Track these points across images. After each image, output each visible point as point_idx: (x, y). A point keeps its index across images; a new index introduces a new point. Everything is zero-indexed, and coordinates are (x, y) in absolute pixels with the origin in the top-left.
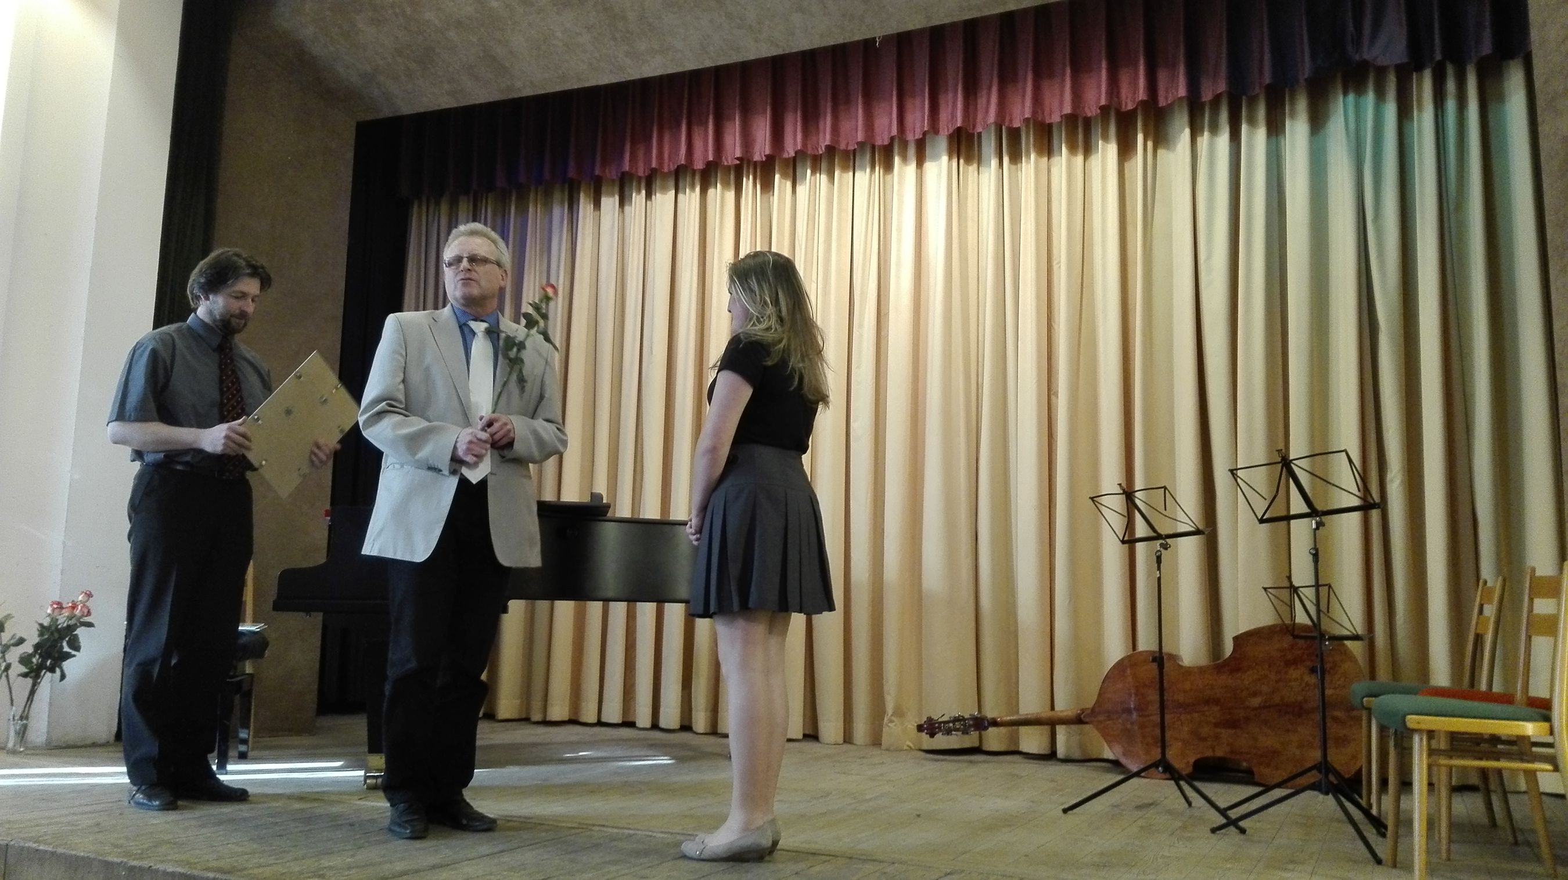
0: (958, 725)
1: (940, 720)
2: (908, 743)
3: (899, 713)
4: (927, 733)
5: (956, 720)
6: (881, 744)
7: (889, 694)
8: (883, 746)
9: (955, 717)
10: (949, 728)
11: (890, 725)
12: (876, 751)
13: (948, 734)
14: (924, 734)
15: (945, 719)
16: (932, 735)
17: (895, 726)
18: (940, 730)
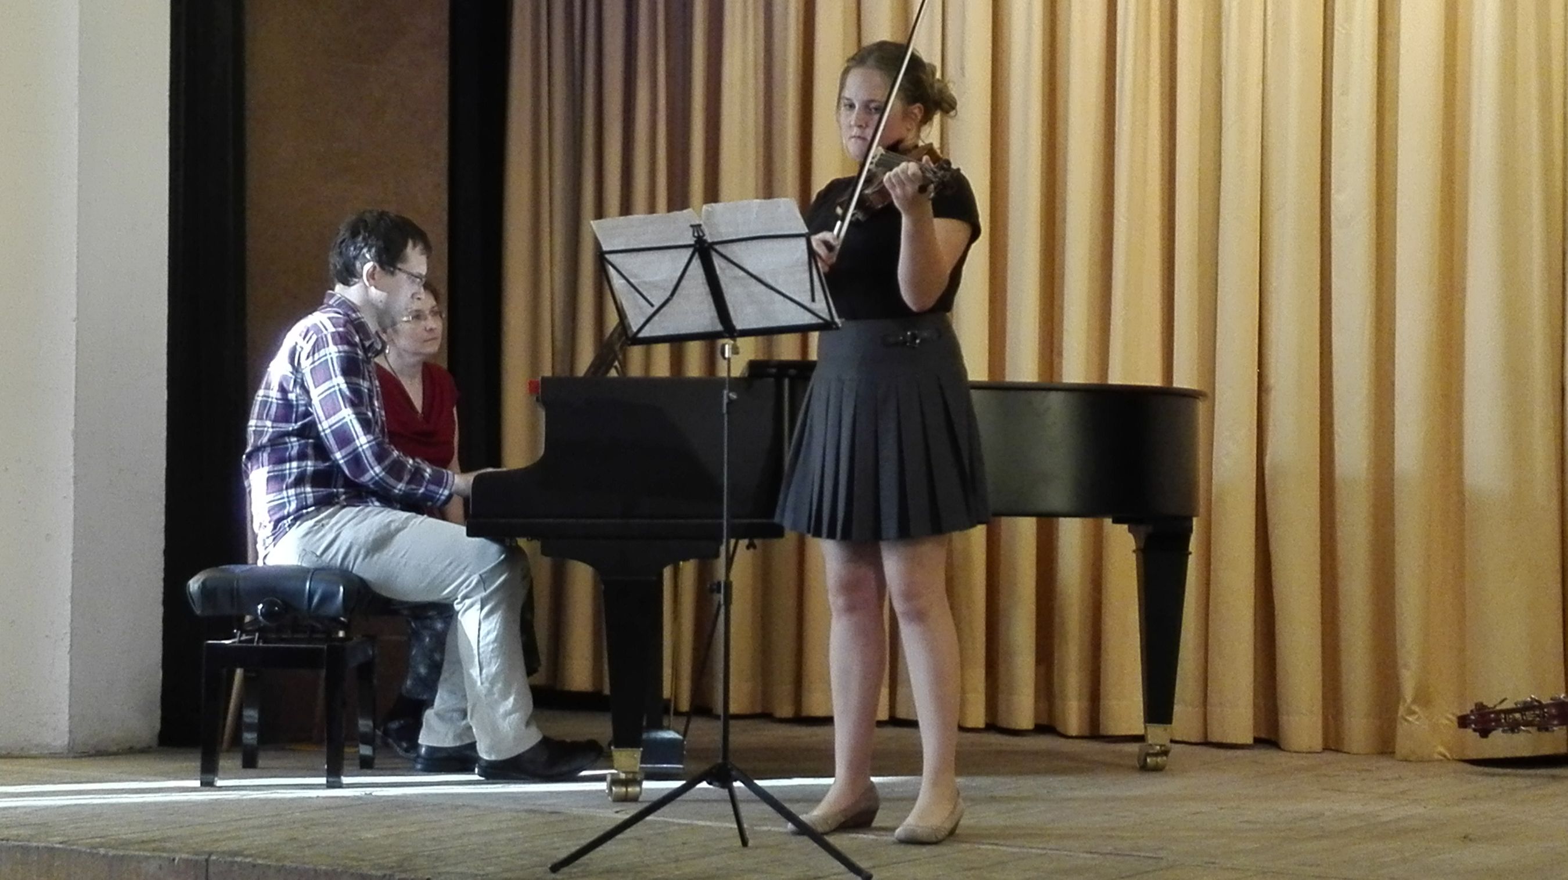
0: (1529, 716)
1: (1498, 708)
2: (1441, 749)
3: (1423, 698)
4: (1475, 730)
5: (1527, 707)
6: (1394, 753)
7: (1406, 666)
8: (1398, 755)
9: (1525, 703)
10: (1515, 720)
11: (1408, 718)
12: (1385, 762)
13: (1512, 731)
14: (1469, 731)
15: (1508, 705)
16: (1484, 733)
17: (1417, 720)
18: (1499, 724)
